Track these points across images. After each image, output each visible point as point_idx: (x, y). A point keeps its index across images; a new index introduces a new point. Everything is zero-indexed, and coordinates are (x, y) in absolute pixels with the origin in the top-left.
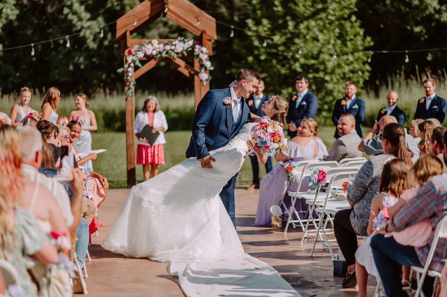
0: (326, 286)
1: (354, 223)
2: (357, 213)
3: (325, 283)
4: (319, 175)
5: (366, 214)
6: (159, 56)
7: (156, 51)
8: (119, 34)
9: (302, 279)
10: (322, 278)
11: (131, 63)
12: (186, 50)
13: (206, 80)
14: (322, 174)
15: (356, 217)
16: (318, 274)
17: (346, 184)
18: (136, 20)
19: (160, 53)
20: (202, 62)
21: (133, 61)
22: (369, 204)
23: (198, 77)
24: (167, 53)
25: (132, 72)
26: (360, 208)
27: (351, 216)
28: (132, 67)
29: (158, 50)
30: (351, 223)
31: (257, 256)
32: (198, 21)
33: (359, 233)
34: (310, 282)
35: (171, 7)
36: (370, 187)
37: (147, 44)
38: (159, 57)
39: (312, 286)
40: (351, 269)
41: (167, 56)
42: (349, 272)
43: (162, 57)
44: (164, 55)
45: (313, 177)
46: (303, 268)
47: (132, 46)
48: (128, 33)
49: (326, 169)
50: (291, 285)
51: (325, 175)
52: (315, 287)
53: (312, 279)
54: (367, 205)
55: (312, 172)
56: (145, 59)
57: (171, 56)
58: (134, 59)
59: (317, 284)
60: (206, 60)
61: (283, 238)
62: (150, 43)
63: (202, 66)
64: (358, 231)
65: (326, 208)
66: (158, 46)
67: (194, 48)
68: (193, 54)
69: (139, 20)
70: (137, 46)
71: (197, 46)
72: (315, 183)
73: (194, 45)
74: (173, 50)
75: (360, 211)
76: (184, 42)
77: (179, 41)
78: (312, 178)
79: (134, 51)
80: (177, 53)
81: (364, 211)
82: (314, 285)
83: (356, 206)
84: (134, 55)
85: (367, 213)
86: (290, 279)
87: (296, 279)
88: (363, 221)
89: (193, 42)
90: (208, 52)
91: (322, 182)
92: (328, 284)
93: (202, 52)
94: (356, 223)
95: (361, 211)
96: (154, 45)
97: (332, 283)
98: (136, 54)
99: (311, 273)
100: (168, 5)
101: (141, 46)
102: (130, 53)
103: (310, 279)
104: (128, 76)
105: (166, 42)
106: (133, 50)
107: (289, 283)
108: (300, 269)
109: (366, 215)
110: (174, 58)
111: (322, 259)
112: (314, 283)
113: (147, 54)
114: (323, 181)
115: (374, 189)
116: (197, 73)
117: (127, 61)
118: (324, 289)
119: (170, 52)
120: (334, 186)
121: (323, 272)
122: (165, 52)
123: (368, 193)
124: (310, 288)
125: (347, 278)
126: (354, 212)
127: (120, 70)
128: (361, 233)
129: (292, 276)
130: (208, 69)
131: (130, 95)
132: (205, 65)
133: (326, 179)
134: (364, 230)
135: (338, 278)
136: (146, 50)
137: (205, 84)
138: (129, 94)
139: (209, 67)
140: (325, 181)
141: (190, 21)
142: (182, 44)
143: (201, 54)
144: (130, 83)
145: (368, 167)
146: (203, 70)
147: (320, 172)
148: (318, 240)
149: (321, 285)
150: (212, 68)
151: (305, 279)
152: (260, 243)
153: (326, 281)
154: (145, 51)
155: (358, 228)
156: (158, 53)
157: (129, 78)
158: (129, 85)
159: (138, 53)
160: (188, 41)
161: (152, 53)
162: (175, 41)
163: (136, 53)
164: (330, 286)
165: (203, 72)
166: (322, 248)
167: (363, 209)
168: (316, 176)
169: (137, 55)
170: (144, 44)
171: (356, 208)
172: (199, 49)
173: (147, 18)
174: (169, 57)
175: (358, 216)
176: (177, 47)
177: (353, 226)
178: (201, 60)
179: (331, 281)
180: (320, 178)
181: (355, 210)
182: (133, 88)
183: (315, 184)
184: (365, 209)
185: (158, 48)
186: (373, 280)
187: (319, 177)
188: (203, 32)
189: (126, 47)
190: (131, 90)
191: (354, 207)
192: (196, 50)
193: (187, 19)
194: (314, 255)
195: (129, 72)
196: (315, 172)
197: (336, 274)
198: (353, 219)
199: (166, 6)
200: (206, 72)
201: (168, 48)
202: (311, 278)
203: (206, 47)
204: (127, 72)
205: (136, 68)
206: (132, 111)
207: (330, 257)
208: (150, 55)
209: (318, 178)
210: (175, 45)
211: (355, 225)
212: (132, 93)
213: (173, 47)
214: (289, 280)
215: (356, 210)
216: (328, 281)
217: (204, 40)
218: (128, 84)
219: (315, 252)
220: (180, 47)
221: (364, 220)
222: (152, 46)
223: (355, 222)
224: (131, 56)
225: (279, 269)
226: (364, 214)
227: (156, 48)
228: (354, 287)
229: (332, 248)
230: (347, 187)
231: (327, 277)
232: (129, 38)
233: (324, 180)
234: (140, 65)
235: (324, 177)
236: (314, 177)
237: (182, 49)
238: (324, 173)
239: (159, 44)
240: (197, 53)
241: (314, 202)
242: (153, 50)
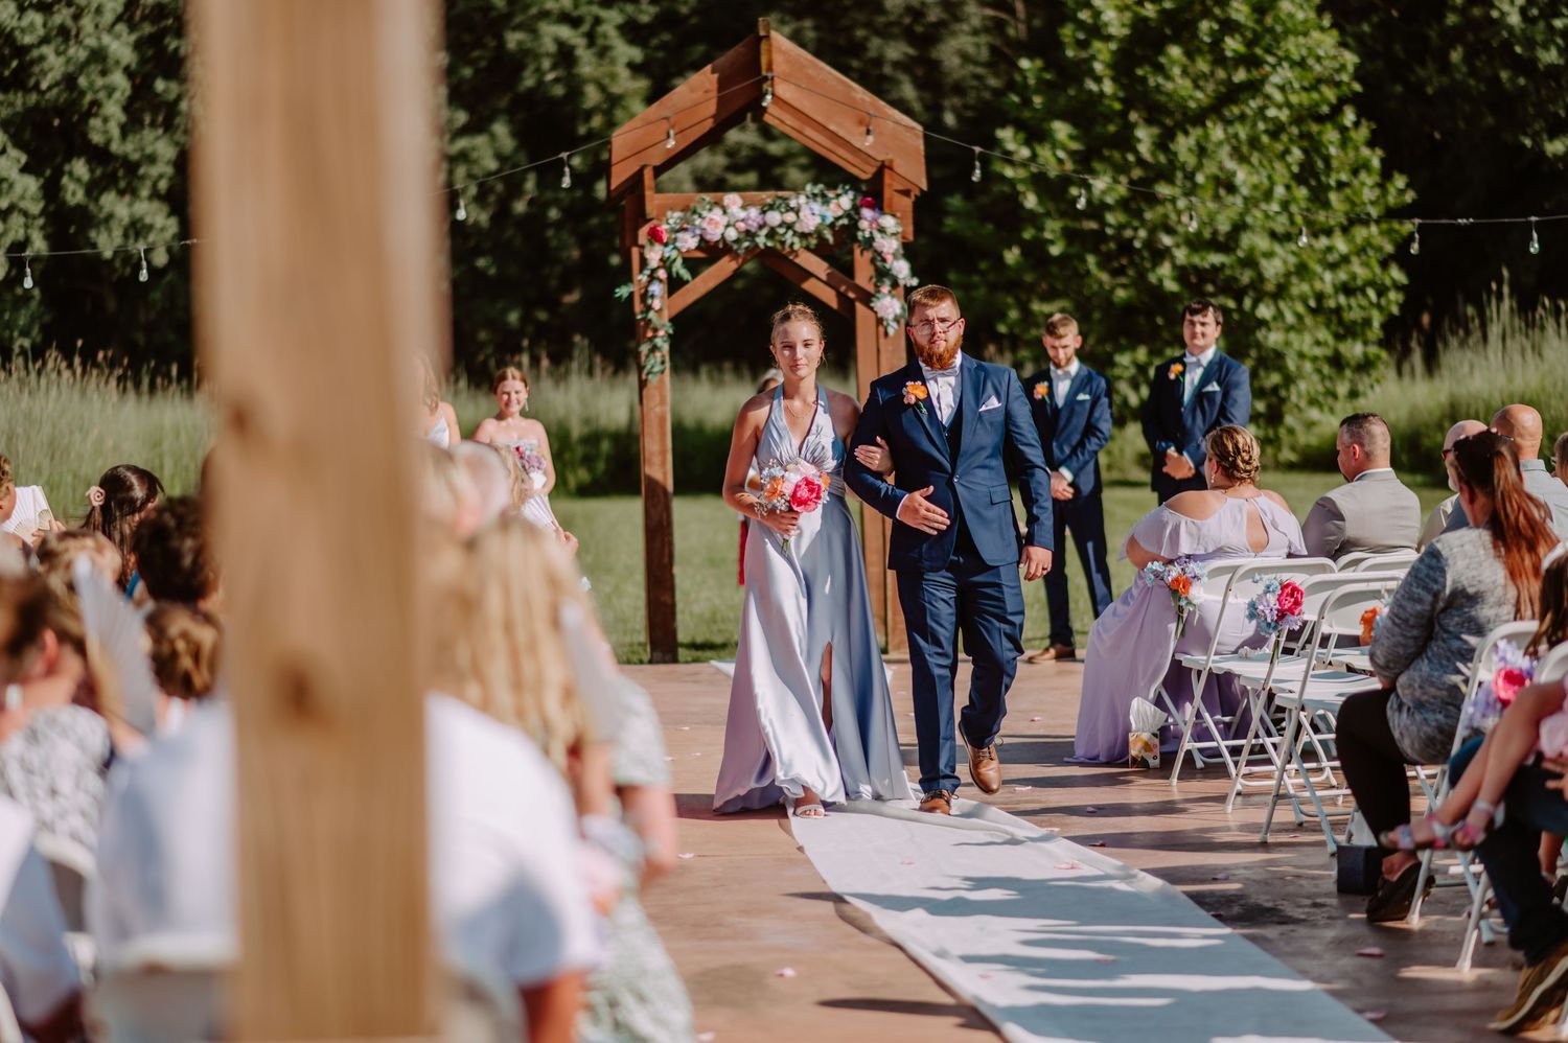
0: (1319, 918)
1: (1399, 725)
2: (1404, 700)
3: (1314, 910)
4: (1280, 596)
5: (1432, 700)
6: (746, 244)
7: (737, 229)
8: (620, 175)
9: (1243, 902)
10: (1303, 897)
11: (658, 267)
12: (832, 226)
13: (897, 320)
14: (1292, 595)
15: (1405, 709)
16: (1291, 889)
17: (1370, 615)
18: (672, 132)
19: (749, 234)
20: (884, 260)
21: (665, 263)
22: (1437, 670)
23: (872, 309)
24: (772, 234)
25: (662, 297)
26: (1410, 686)
27: (1391, 707)
28: (661, 281)
29: (742, 226)
30: (1391, 725)
31: (1100, 842)
32: (868, 132)
33: (1415, 757)
34: (1269, 910)
35: (784, 90)
36: (1439, 623)
37: (708, 207)
38: (747, 248)
39: (1275, 919)
40: (1392, 865)
41: (770, 244)
42: (1386, 876)
43: (757, 246)
44: (761, 240)
45: (1262, 603)
46: (1242, 871)
47: (661, 215)
48: (648, 174)
49: (1300, 580)
50: (1213, 916)
51: (1299, 596)
52: (1286, 920)
53: (1274, 901)
54: (1433, 676)
55: (1260, 588)
56: (700, 255)
57: (783, 243)
58: (667, 255)
59: (1290, 914)
60: (895, 256)
61: (1167, 796)
62: (718, 203)
63: (882, 274)
64: (1412, 748)
65: (1305, 697)
66: (742, 214)
67: (856, 217)
68: (855, 239)
69: (682, 131)
70: (677, 214)
71: (867, 213)
72: (1269, 620)
73: (856, 208)
74: (789, 226)
75: (1413, 695)
76: (826, 201)
77: (808, 197)
78: (1261, 607)
79: (666, 230)
80: (804, 236)
81: (1425, 693)
82: (1282, 916)
83: (1402, 680)
84: (666, 245)
85: (1435, 697)
86: (1207, 900)
87: (1228, 900)
88: (1425, 719)
89: (854, 200)
90: (900, 229)
91: (1290, 617)
92: (1323, 912)
93: (882, 230)
94: (1407, 728)
95: (1418, 693)
96: (729, 211)
97: (1335, 908)
98: (675, 239)
99: (1267, 884)
100: (772, 86)
101: (689, 214)
102: (655, 236)
103: (1268, 901)
104: (649, 308)
105: (769, 201)
106: (665, 227)
107: (1208, 911)
108: (1234, 875)
109: (1432, 704)
110: (793, 251)
111: (1297, 848)
112: (1281, 911)
113: (708, 237)
114: (1293, 614)
115: (1451, 629)
116: (867, 298)
117: (644, 262)
118: (1314, 925)
119: (781, 231)
120: (1331, 626)
121: (1302, 882)
122: (764, 232)
123: (1437, 640)
124: (1272, 922)
125: (1380, 894)
126: (1398, 696)
127: (623, 292)
128: (1420, 755)
129: (1212, 893)
130: (902, 283)
131: (657, 368)
132: (894, 272)
133: (1304, 607)
134: (1428, 746)
135: (1351, 898)
136: (705, 225)
137: (891, 331)
138: (652, 367)
139: (904, 279)
140: (1299, 614)
141: (841, 133)
142: (817, 207)
143: (877, 236)
144: (655, 330)
145: (1430, 567)
146: (886, 289)
147: (1284, 587)
148: (1281, 792)
149: (1303, 917)
150: (915, 282)
151: (1253, 900)
152: (1103, 809)
153: (1315, 905)
154: (704, 229)
155: (1413, 743)
156: (742, 236)
157: (652, 315)
158: (651, 339)
159: (680, 235)
160: (838, 196)
161: (723, 235)
162: (797, 198)
163: (673, 236)
164: (1330, 918)
165: (885, 295)
166: (1294, 820)
167: (1420, 687)
168: (1272, 599)
169: (678, 244)
170: (699, 210)
171: (1402, 686)
172: (875, 220)
173: (709, 124)
174: (779, 246)
175: (1409, 709)
176: (801, 214)
177: (1396, 735)
178: (878, 256)
179: (1330, 906)
180: (1286, 607)
181: (1399, 691)
182: (666, 347)
183: (1269, 625)
184: (1426, 687)
185: (743, 220)
186: (1457, 902)
187: (1280, 604)
188: (883, 168)
189: (641, 217)
190: (658, 355)
191: (1398, 684)
192: (864, 224)
193: (832, 128)
194: (1271, 839)
195: (652, 296)
196: (1268, 590)
197: (1345, 886)
198: (1397, 714)
199: (766, 86)
200: (893, 292)
201: (774, 218)
202: (1267, 897)
203: (894, 216)
204: (645, 296)
205: (674, 284)
206: (662, 420)
207: (1322, 844)
208: (717, 242)
209: (1277, 606)
210: (797, 211)
211: (1401, 734)
212: (663, 363)
213: (790, 217)
214: (1207, 904)
215: (1403, 691)
216: (1322, 905)
217: (887, 193)
218: (650, 334)
219: (1272, 831)
220: (813, 214)
221: (1427, 716)
222: (725, 212)
223: (1402, 725)
224: (658, 248)
225: (1171, 876)
226: (1427, 701)
227: (737, 221)
228: (1402, 919)
229: (1329, 818)
230: (1374, 626)
231: (1319, 895)
232: (650, 189)
233: (1297, 612)
234: (685, 274)
235: (1297, 603)
236: (1265, 604)
237: (818, 220)
238: (1295, 589)
239: (744, 207)
240: (867, 235)
241: (1266, 680)
242: (728, 226)
